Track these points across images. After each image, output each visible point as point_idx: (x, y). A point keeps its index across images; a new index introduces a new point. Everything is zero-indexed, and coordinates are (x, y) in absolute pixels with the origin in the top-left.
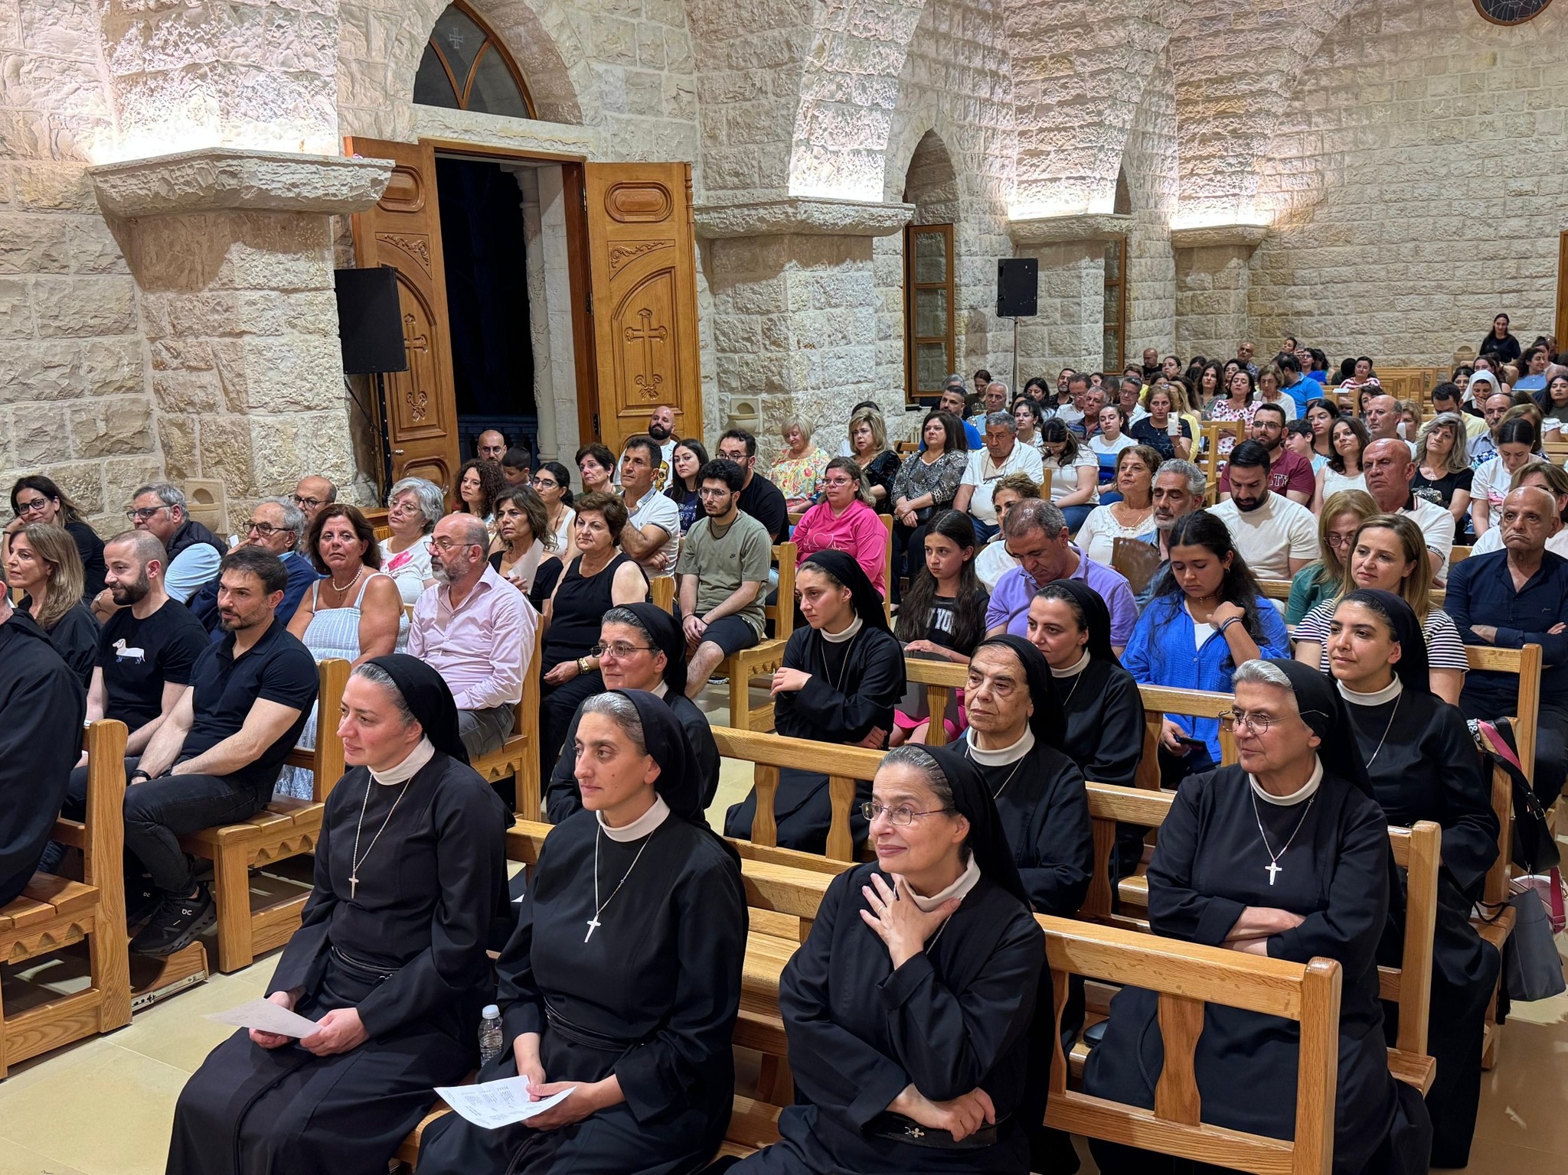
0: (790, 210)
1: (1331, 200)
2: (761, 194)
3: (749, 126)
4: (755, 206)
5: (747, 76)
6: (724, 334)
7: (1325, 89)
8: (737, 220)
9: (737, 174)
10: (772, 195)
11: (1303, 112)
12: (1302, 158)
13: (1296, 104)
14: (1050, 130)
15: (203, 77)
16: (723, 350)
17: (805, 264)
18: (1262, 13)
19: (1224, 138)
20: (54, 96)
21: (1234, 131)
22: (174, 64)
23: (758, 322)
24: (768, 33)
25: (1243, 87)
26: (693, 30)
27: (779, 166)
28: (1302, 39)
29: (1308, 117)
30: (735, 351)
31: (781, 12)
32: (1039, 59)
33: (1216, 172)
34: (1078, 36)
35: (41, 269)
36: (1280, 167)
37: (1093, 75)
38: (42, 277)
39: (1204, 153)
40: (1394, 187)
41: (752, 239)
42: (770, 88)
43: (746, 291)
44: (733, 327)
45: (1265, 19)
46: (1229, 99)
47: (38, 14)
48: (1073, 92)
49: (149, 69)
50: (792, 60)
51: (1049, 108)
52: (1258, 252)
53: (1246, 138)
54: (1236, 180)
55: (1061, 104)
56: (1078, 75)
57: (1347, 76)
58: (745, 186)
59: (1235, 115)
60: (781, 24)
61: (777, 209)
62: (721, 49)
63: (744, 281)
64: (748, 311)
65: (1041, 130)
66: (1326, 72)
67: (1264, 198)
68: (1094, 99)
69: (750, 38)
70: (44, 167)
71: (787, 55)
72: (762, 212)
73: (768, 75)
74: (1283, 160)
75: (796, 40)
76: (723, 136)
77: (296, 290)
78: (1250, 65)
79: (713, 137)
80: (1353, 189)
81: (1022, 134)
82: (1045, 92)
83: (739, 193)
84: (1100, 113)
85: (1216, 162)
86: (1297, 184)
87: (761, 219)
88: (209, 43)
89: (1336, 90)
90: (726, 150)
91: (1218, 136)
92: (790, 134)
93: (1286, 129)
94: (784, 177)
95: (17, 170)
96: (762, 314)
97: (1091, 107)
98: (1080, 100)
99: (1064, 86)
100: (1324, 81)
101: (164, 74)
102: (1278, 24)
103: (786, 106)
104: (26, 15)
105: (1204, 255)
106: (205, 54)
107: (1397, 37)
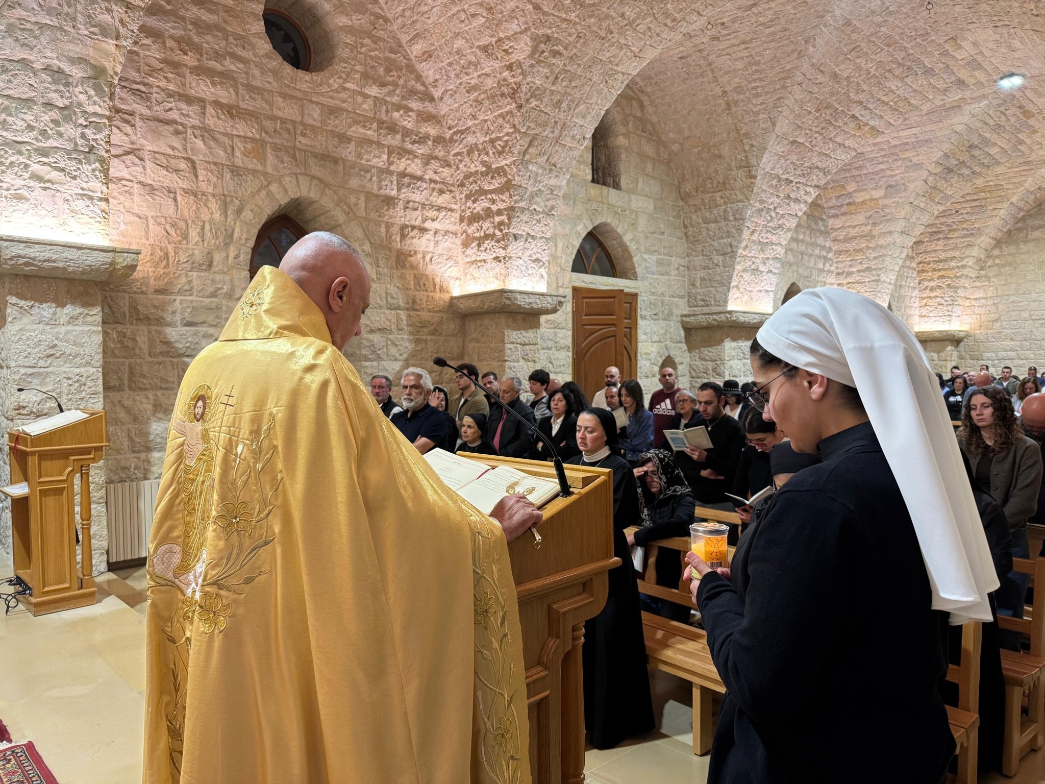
0: (729, 316)
1: (1002, 318)
2: (715, 309)
3: (710, 280)
4: (712, 314)
5: (711, 259)
7: (997, 265)
8: (703, 320)
9: (703, 300)
10: (720, 309)
11: (985, 276)
12: (985, 298)
13: (982, 272)
14: (853, 283)
15: (500, 261)
17: (734, 339)
18: (963, 229)
19: (943, 288)
20: (443, 269)
21: (949, 285)
22: (489, 256)
23: (710, 365)
24: (722, 241)
25: (953, 264)
26: (687, 241)
27: (724, 297)
28: (985, 241)
29: (988, 278)
30: (699, 378)
31: (728, 232)
32: (847, 251)
33: (939, 304)
34: (867, 240)
35: (433, 334)
36: (974, 303)
37: (875, 258)
38: (433, 337)
39: (932, 295)
40: (1037, 313)
41: (709, 328)
42: (721, 264)
43: (706, 352)
44: (698, 367)
45: (965, 232)
46: (945, 270)
47: (441, 238)
48: (865, 266)
49: (478, 259)
50: (732, 252)
51: (852, 273)
52: (962, 344)
53: (956, 288)
54: (950, 308)
55: (859, 271)
56: (868, 258)
57: (1010, 259)
58: (707, 306)
59: (948, 277)
60: (728, 237)
61: (722, 315)
62: (699, 248)
63: (705, 347)
64: (706, 360)
65: (849, 283)
66: (998, 257)
67: (965, 317)
68: (875, 269)
69: (713, 243)
70: (437, 295)
71: (730, 250)
72: (715, 317)
73: (720, 258)
74: (975, 299)
75: (734, 243)
76: (698, 284)
77: (526, 344)
78: (957, 254)
79: (693, 285)
80: (1014, 314)
81: (839, 285)
82: (851, 266)
83: (704, 308)
84: (879, 275)
85: (939, 300)
86: (983, 311)
87: (714, 320)
88: (504, 249)
89: (1003, 266)
90: (699, 290)
91: (939, 287)
92: (730, 283)
93: (977, 284)
94: (726, 302)
95: (428, 296)
96: (712, 361)
97: (874, 273)
98: (869, 269)
99: (861, 263)
100: (997, 261)
101: (485, 261)
102: (972, 234)
103: (728, 271)
104: (436, 239)
105: (933, 344)
106: (501, 253)
107: (1037, 240)
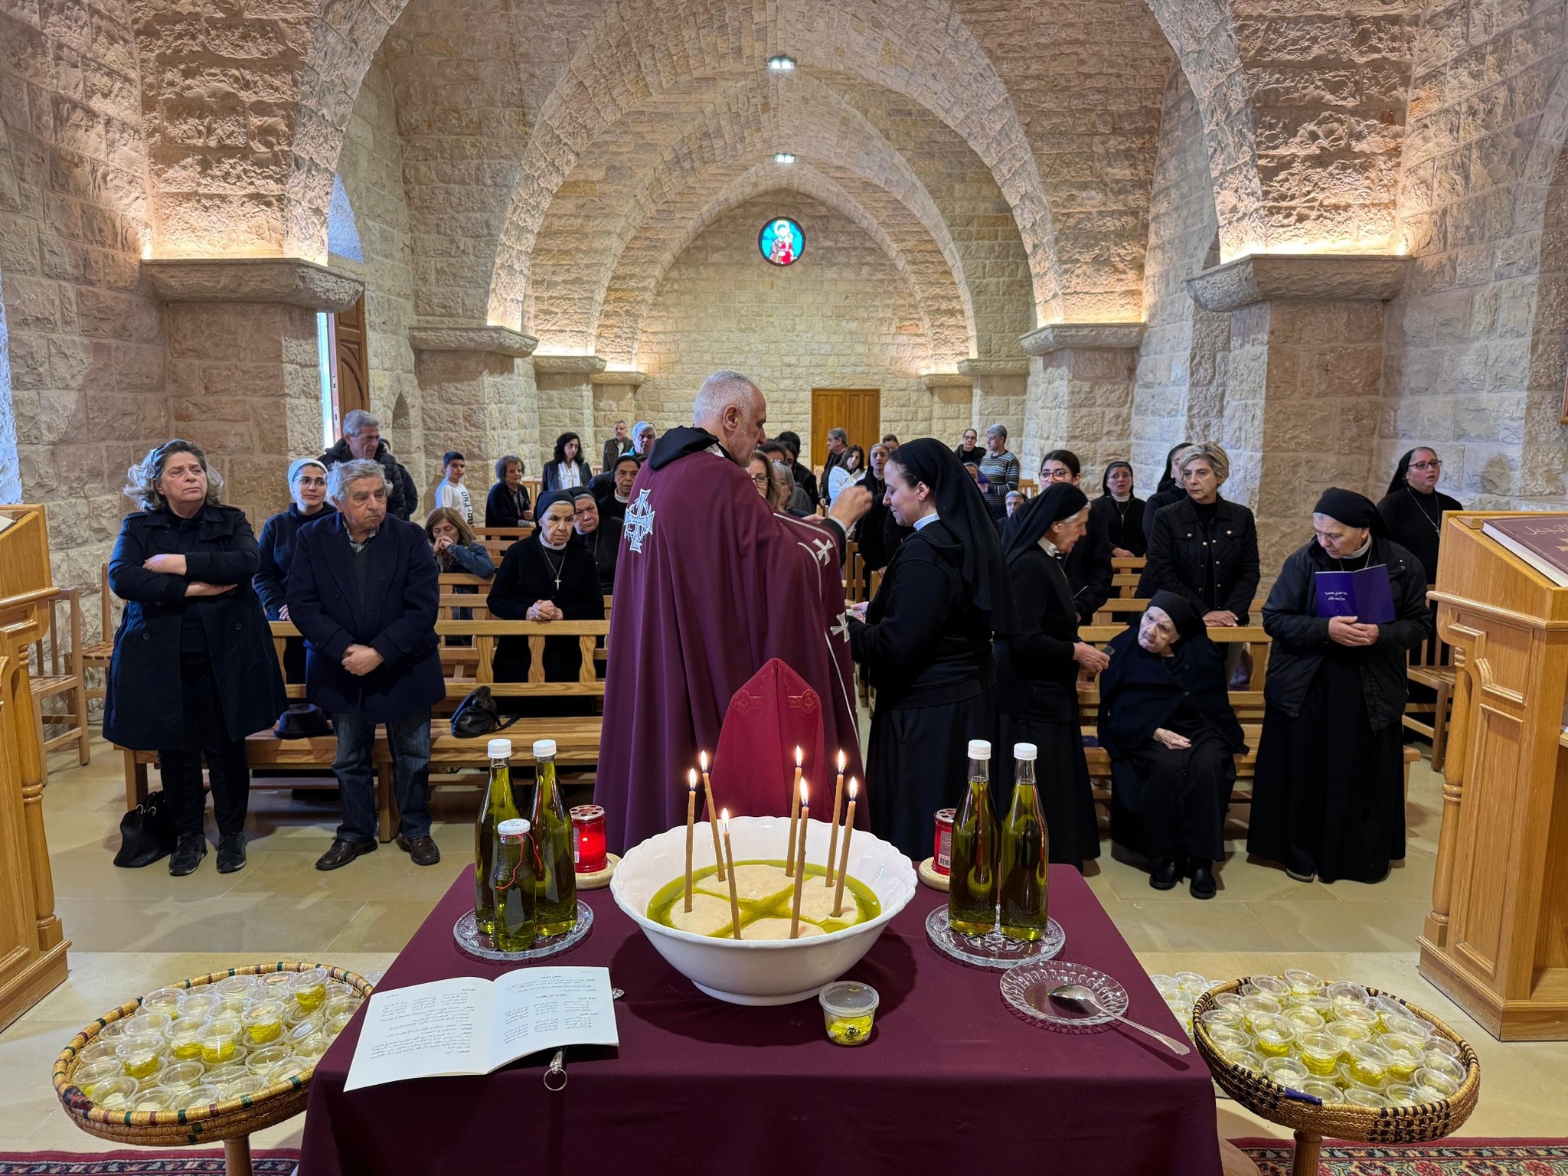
2: (464, 322)
3: (454, 275)
5: (452, 241)
6: (431, 418)
7: (676, 291)
9: (444, 307)
10: (474, 323)
11: (663, 304)
12: (664, 333)
13: (660, 299)
14: (558, 298)
16: (429, 429)
18: (646, 239)
19: (621, 315)
20: (125, 201)
21: (627, 311)
25: (632, 284)
26: (409, 205)
27: (479, 304)
28: (667, 257)
29: (667, 308)
30: (440, 430)
33: (625, 337)
34: (578, 239)
36: (651, 337)
37: (587, 266)
39: (608, 323)
41: (456, 351)
42: (471, 250)
43: (451, 389)
44: (439, 413)
45: (648, 242)
46: (623, 290)
48: (574, 276)
51: (556, 284)
52: (639, 390)
53: (636, 317)
54: (629, 343)
55: (565, 282)
56: (577, 265)
57: (689, 285)
58: (451, 316)
59: (627, 301)
62: (432, 220)
63: (449, 381)
64: (452, 403)
65: (551, 298)
66: (676, 280)
67: (642, 355)
68: (588, 282)
69: (456, 216)
70: (120, 255)
73: (470, 242)
74: (653, 333)
76: (432, 278)
78: (637, 270)
79: (425, 280)
82: (554, 273)
83: (446, 319)
86: (662, 348)
89: (683, 293)
90: (434, 289)
91: (616, 313)
92: (488, 284)
93: (654, 313)
94: (483, 312)
95: (106, 256)
97: (587, 287)
98: (578, 281)
99: (568, 270)
100: (676, 286)
102: (655, 247)
103: (485, 265)
105: (610, 388)
107: (717, 265)
